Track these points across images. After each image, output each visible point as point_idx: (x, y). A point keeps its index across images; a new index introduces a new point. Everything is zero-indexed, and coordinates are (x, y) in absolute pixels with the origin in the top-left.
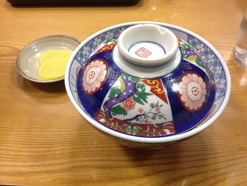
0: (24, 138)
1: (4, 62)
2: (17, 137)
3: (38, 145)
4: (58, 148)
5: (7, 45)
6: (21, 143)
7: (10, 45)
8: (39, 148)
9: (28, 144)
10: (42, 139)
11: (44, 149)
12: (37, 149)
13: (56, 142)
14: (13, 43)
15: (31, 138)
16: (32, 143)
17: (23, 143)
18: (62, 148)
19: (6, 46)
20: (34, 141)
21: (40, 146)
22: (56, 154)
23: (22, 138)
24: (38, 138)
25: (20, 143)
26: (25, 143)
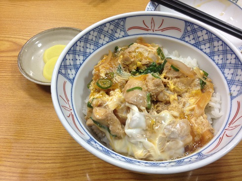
0: (31, 151)
1: (4, 59)
2: (22, 151)
3: (47, 160)
4: (71, 164)
5: (6, 39)
6: (28, 157)
7: (10, 39)
8: (49, 163)
9: (36, 159)
10: (51, 152)
11: (54, 165)
12: (47, 165)
13: (69, 156)
14: (12, 36)
15: (38, 152)
16: (40, 158)
17: (30, 157)
18: (76, 163)
19: (5, 41)
20: (43, 155)
21: (50, 161)
22: (68, 172)
23: (28, 151)
24: (46, 152)
25: (26, 157)
26: (32, 158)
